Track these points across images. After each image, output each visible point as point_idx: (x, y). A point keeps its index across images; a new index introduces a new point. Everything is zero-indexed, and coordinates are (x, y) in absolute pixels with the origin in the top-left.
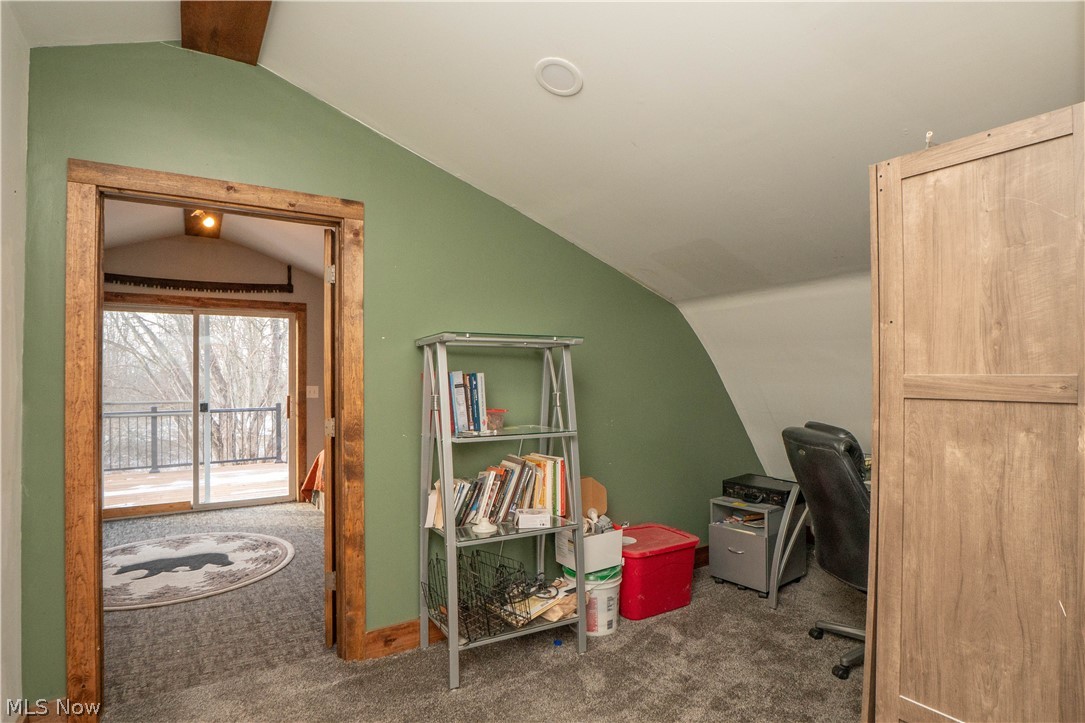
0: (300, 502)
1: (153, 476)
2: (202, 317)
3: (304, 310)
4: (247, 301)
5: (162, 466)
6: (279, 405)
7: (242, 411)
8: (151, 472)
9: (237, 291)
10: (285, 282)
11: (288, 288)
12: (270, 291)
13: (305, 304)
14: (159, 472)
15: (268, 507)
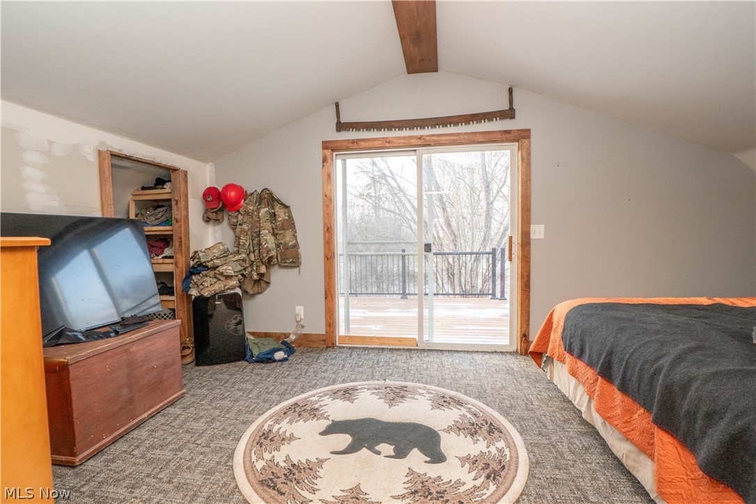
0: (521, 354)
1: (402, 302)
2: (425, 157)
3: (528, 137)
4: (465, 134)
5: (409, 294)
6: (494, 250)
7: (465, 254)
8: (402, 298)
9: (456, 124)
10: (507, 107)
11: (509, 114)
12: (490, 120)
13: (529, 130)
14: (407, 298)
15: (487, 356)
